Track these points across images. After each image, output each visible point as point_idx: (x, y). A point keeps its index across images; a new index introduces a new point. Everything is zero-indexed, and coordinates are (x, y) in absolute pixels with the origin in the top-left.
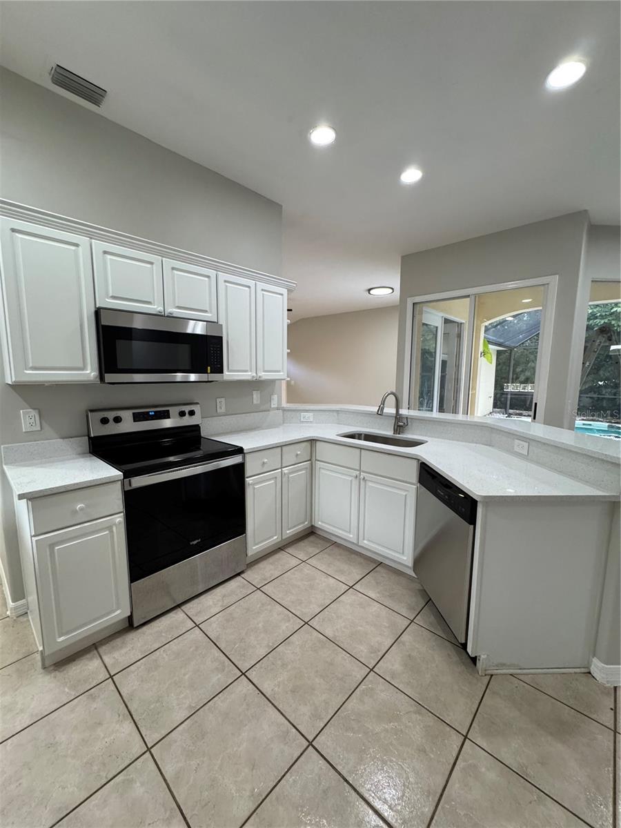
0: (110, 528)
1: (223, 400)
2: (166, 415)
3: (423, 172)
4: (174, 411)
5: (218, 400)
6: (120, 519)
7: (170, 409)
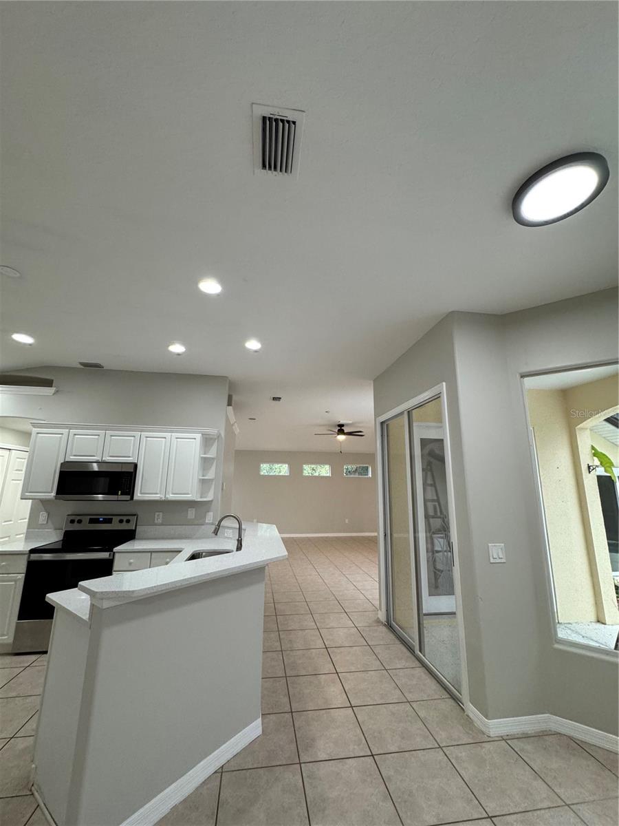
0: (15, 581)
1: (161, 514)
2: (109, 521)
3: (262, 345)
4: (116, 520)
5: (157, 513)
6: (22, 577)
7: (113, 517)
